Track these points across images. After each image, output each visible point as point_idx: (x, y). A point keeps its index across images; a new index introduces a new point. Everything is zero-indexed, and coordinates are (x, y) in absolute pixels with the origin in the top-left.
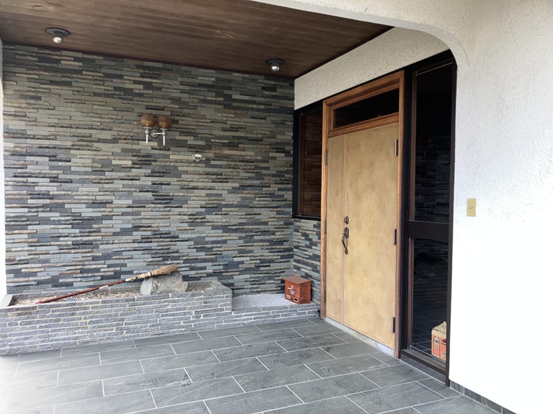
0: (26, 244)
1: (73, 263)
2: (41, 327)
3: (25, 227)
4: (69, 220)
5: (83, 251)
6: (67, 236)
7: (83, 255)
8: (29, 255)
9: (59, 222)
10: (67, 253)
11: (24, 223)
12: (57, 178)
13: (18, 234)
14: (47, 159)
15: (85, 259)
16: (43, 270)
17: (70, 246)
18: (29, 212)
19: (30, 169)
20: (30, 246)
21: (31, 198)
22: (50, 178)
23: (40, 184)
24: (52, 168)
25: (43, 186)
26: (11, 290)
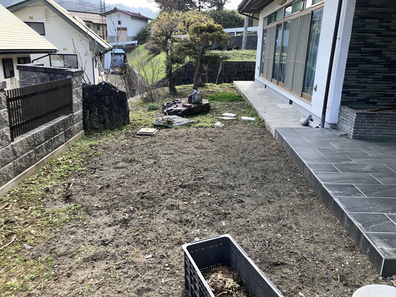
0: (355, 76)
1: (380, 90)
2: (377, 126)
3: (356, 65)
4: (383, 62)
5: (388, 82)
6: (379, 72)
7: (387, 85)
8: (356, 83)
9: (377, 63)
10: (378, 83)
11: (357, 63)
12: (381, 33)
13: (353, 69)
14: (377, 20)
15: (387, 87)
16: (362, 93)
17: (380, 79)
18: (361, 56)
19: (367, 27)
20: (358, 78)
21: (364, 47)
22: (377, 33)
23: (371, 37)
24: (380, 27)
25: (373, 39)
26: (343, 103)
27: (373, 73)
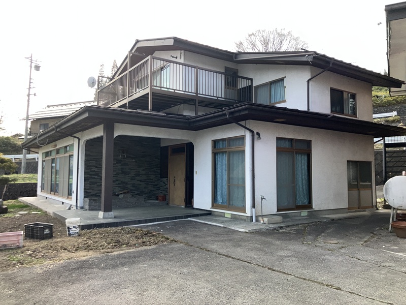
0: (89, 184)
8: (90, 187)
11: (89, 179)
13: (87, 182)
16: (92, 192)
18: (90, 176)
21: (91, 172)
25: (94, 169)
26: (85, 197)
27: (96, 183)
